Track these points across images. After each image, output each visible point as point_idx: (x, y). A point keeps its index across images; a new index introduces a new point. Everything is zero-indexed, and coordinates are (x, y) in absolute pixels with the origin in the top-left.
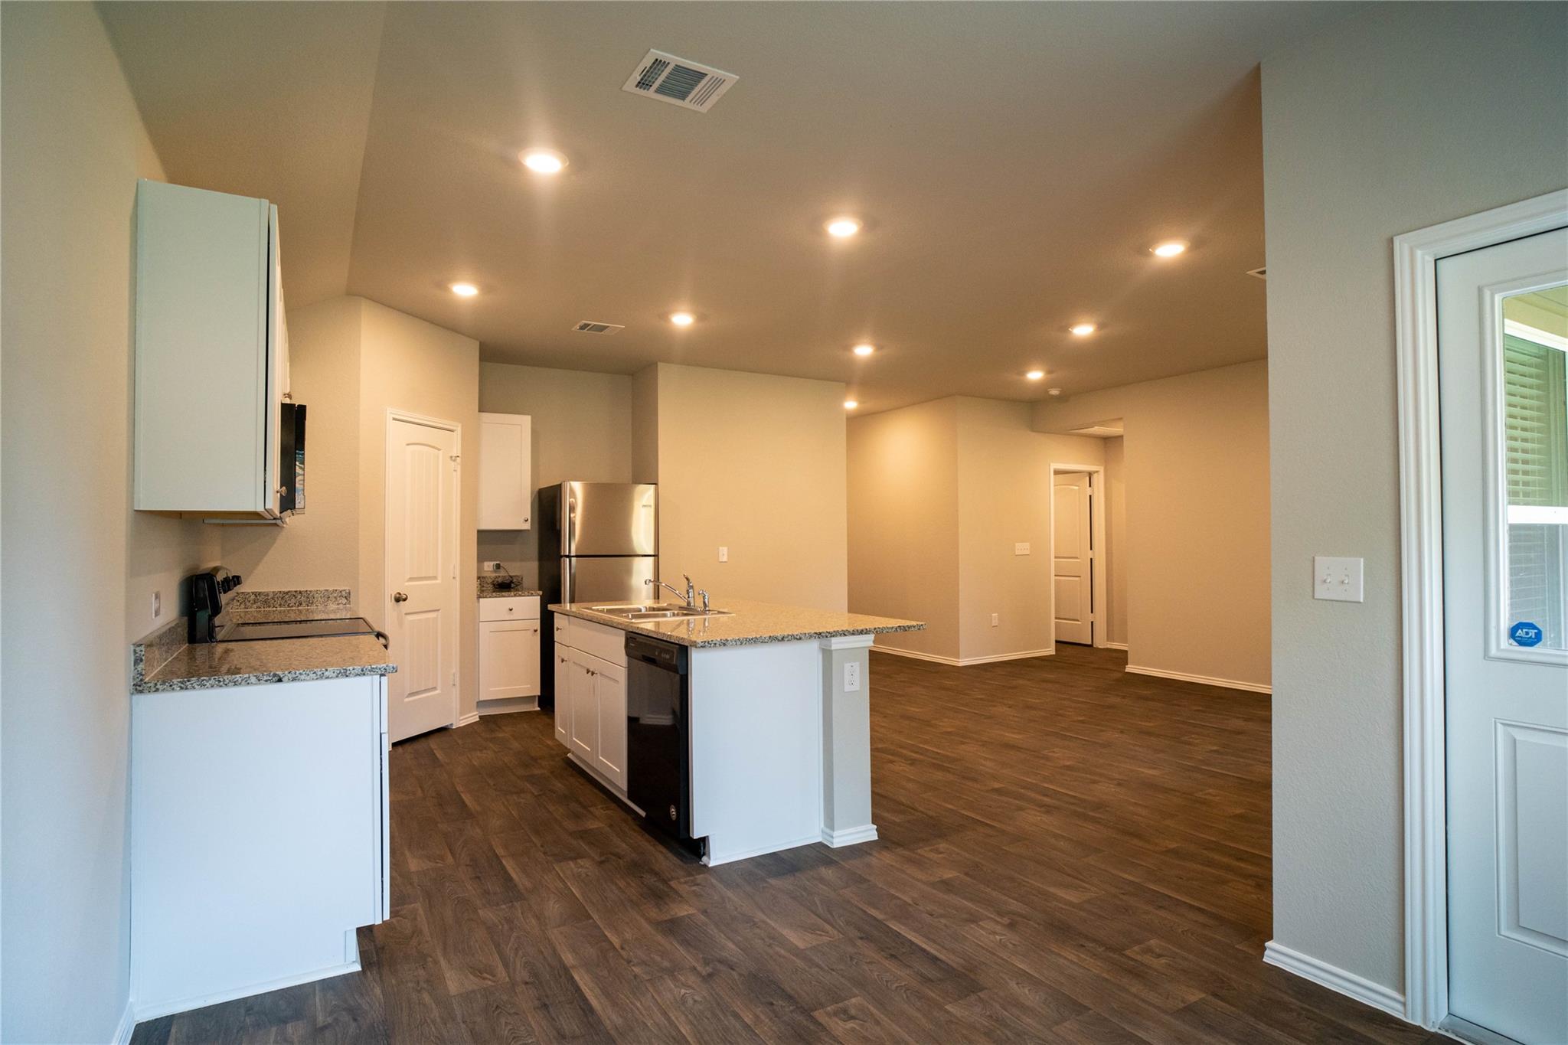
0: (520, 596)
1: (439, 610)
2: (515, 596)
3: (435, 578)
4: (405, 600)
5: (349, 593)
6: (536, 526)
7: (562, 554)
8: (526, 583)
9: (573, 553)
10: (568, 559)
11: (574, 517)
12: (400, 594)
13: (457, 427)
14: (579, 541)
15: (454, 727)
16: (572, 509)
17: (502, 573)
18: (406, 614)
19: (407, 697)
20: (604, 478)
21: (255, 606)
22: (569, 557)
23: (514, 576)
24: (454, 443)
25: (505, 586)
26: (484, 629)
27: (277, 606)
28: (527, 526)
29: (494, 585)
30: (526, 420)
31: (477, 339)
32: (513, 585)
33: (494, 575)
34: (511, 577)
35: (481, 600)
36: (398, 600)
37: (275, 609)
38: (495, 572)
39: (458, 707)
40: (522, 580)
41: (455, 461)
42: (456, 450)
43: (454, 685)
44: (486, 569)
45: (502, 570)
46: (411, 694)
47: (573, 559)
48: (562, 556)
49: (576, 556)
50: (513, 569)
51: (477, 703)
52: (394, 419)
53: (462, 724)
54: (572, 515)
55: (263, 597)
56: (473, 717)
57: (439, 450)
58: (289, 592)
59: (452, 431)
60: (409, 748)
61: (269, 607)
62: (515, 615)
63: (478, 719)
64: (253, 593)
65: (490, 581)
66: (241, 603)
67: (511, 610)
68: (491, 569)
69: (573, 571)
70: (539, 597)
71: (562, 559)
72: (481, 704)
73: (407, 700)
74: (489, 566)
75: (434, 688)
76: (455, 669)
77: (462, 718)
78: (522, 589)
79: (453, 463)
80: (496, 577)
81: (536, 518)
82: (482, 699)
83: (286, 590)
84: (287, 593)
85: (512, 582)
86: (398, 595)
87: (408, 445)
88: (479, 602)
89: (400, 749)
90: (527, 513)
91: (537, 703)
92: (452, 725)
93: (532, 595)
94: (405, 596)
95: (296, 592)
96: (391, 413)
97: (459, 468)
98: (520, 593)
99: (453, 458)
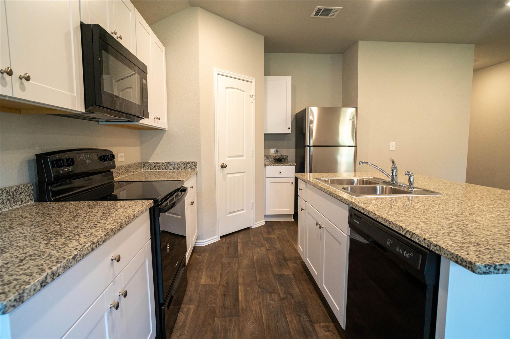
0: (285, 165)
1: (244, 172)
2: (283, 165)
3: (242, 156)
4: (226, 167)
5: (196, 163)
6: (294, 132)
7: (306, 145)
8: (289, 159)
9: (311, 144)
10: (309, 148)
11: (312, 126)
12: (223, 164)
13: (253, 80)
14: (314, 140)
15: (253, 228)
16: (311, 122)
17: (279, 154)
18: (227, 174)
19: (228, 214)
20: (328, 105)
21: (155, 169)
22: (309, 146)
23: (284, 156)
24: (251, 88)
25: (279, 161)
26: (268, 181)
27: (164, 169)
28: (289, 131)
29: (275, 160)
30: (289, 79)
31: (263, 36)
32: (283, 160)
33: (275, 155)
34: (283, 156)
35: (266, 167)
36: (222, 167)
37: (163, 170)
38: (275, 153)
39: (255, 217)
40: (288, 158)
41: (252, 97)
42: (253, 92)
43: (252, 208)
44: (271, 152)
45: (278, 153)
46: (230, 213)
47: (312, 148)
48: (306, 146)
49: (313, 146)
50: (284, 152)
51: (264, 216)
52: (218, 74)
53: (257, 226)
54: (311, 126)
55: (158, 164)
56: (262, 223)
57: (244, 91)
58: (169, 162)
59: (251, 82)
60: (228, 239)
61: (161, 169)
62: (282, 175)
63: (265, 224)
64: (153, 162)
65: (273, 157)
66: (149, 167)
67: (280, 172)
68: (274, 152)
69: (311, 154)
70: (294, 167)
71: (306, 147)
72: (266, 216)
73: (228, 216)
74: (272, 151)
75: (243, 210)
76: (253, 200)
77: (256, 223)
78: (288, 162)
79: (251, 99)
80: (276, 156)
81: (294, 127)
82: (266, 214)
83: (168, 161)
84: (168, 163)
85: (283, 158)
86: (222, 165)
87: (226, 88)
88: (265, 168)
89: (224, 240)
90: (289, 124)
91: (293, 217)
92: (251, 226)
93: (291, 165)
94: (225, 165)
95: (172, 162)
96: (216, 71)
97: (254, 101)
98: (285, 164)
99: (251, 96)
